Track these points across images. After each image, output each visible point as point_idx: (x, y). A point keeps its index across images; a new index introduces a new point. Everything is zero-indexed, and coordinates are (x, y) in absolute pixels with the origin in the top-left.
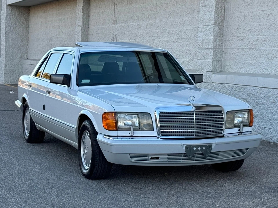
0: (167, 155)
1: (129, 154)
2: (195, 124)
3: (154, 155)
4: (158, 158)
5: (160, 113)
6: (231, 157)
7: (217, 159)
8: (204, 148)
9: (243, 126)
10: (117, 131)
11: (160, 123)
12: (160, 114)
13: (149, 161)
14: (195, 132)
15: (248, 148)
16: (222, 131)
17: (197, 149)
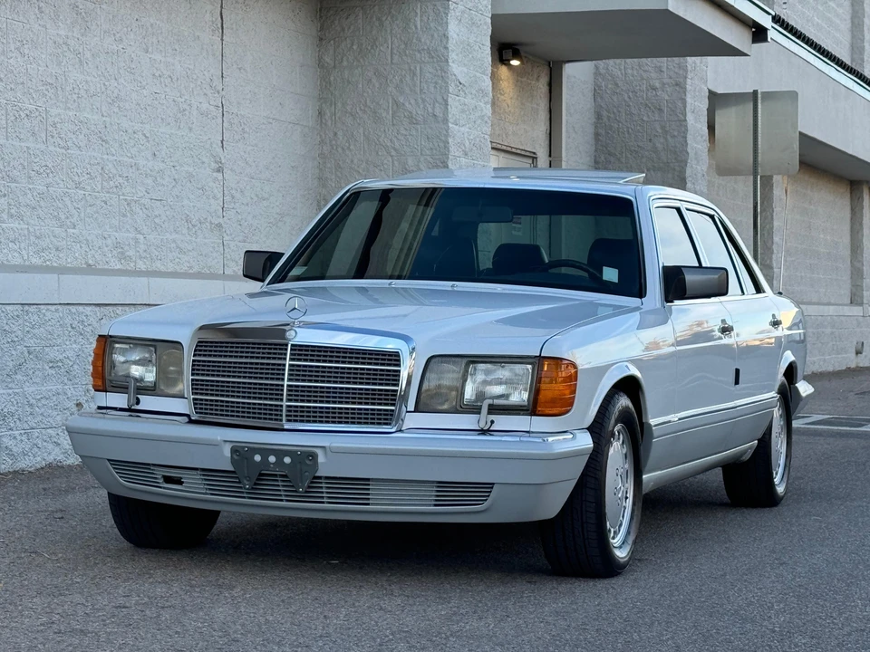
0: (194, 472)
1: (109, 460)
2: (286, 383)
3: (172, 470)
4: (178, 481)
5: (199, 342)
6: (430, 505)
7: (368, 504)
8: (287, 460)
9: (489, 409)
10: (106, 392)
11: (193, 375)
12: (197, 346)
13: (164, 488)
14: (284, 408)
15: (493, 484)
16: (392, 415)
17: (265, 459)
